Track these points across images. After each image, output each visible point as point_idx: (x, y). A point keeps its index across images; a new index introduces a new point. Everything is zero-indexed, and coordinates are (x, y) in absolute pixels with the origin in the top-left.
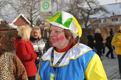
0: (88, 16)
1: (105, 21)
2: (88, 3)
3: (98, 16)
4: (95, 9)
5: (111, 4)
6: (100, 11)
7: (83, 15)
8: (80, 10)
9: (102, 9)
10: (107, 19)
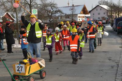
0: (51, 15)
1: (61, 18)
2: (51, 7)
3: (57, 15)
4: (55, 11)
5: (65, 7)
6: (59, 13)
7: (48, 15)
8: (47, 12)
9: (59, 11)
10: (63, 17)
